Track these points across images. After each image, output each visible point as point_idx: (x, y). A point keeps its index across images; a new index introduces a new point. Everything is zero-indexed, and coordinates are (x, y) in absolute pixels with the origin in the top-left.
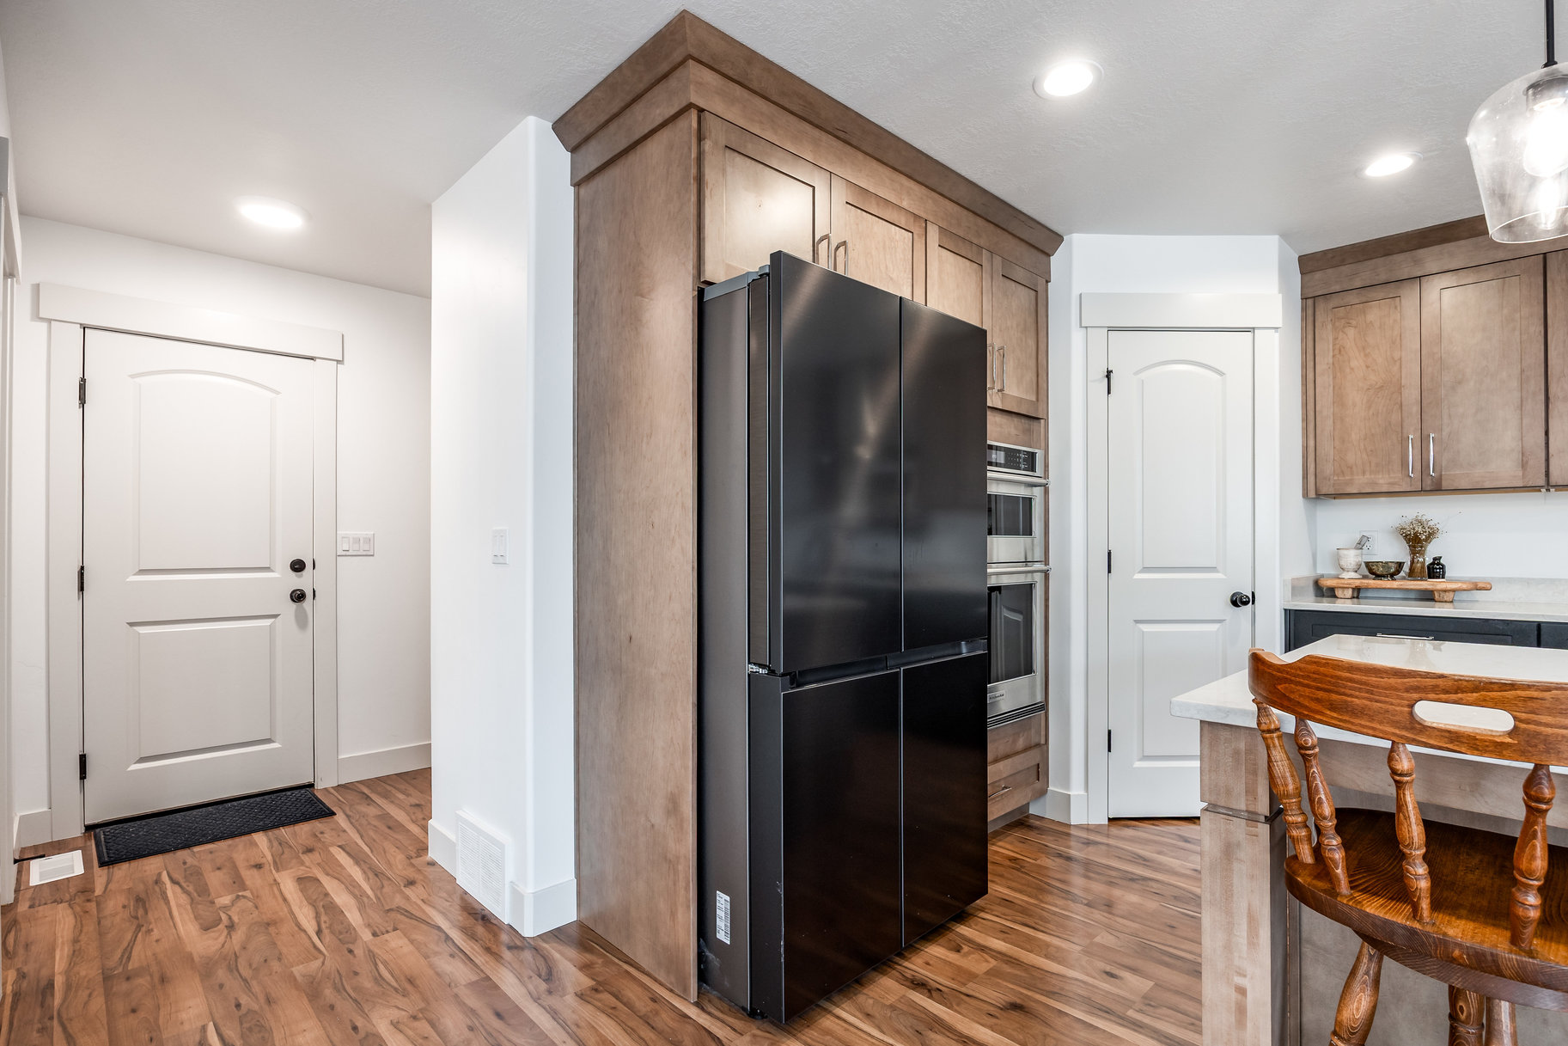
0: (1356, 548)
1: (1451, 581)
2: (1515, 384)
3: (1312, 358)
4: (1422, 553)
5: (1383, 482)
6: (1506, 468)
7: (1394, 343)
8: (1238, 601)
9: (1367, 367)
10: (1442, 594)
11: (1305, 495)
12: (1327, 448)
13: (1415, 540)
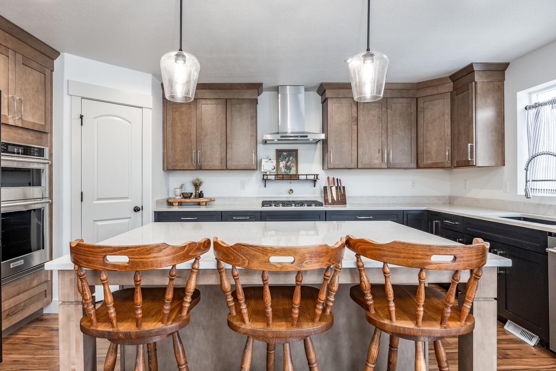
0: (180, 188)
1: (206, 198)
2: (219, 138)
3: (166, 120)
4: (198, 190)
5: (186, 165)
6: (217, 163)
7: (189, 119)
8: (136, 210)
9: (182, 126)
10: (202, 203)
11: (164, 170)
12: (170, 153)
13: (197, 185)
